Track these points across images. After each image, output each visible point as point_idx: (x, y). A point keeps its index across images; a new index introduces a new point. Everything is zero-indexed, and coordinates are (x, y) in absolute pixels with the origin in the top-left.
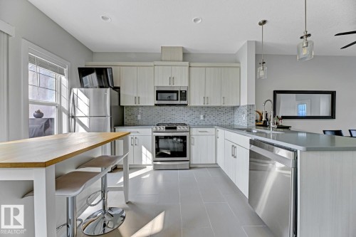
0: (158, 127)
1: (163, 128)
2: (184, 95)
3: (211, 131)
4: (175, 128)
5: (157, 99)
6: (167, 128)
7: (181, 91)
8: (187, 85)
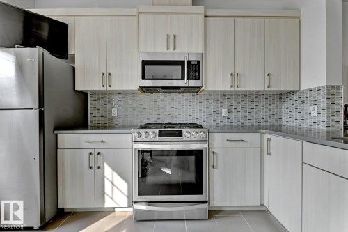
0: (143, 131)
1: (153, 133)
2: (194, 69)
3: (252, 138)
4: (180, 134)
5: (144, 78)
6: (161, 134)
7: (189, 62)
8: (200, 51)
